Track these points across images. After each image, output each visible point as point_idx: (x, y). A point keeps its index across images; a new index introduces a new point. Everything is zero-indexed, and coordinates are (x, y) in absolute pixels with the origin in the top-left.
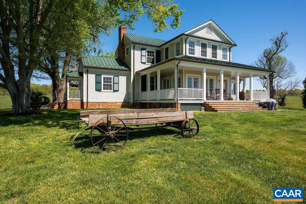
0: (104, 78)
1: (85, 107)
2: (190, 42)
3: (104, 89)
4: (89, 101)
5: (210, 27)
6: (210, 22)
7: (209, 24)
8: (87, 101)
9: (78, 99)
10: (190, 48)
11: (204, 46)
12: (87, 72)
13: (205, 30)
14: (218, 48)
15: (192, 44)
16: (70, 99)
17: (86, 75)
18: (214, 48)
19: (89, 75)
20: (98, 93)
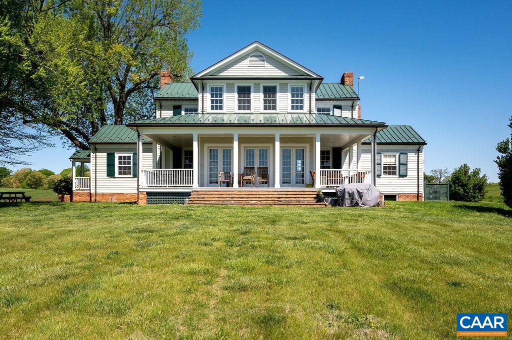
0: (120, 158)
1: (93, 199)
2: (212, 90)
3: (120, 173)
4: (98, 191)
5: (258, 54)
6: (254, 45)
7: (256, 50)
8: (96, 191)
9: (87, 189)
10: (215, 98)
11: (244, 92)
12: (96, 151)
13: (247, 61)
14: (277, 91)
15: (217, 93)
16: (76, 189)
17: (94, 155)
18: (270, 92)
19: (98, 154)
20: (110, 179)
